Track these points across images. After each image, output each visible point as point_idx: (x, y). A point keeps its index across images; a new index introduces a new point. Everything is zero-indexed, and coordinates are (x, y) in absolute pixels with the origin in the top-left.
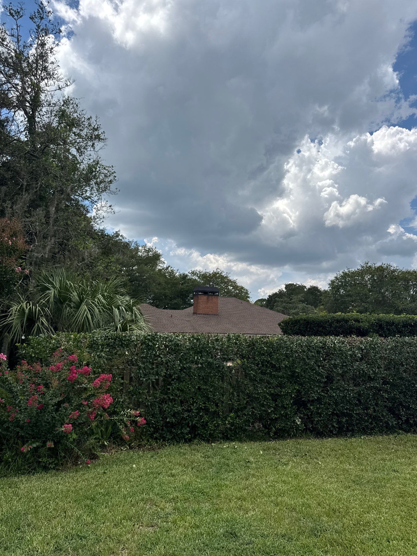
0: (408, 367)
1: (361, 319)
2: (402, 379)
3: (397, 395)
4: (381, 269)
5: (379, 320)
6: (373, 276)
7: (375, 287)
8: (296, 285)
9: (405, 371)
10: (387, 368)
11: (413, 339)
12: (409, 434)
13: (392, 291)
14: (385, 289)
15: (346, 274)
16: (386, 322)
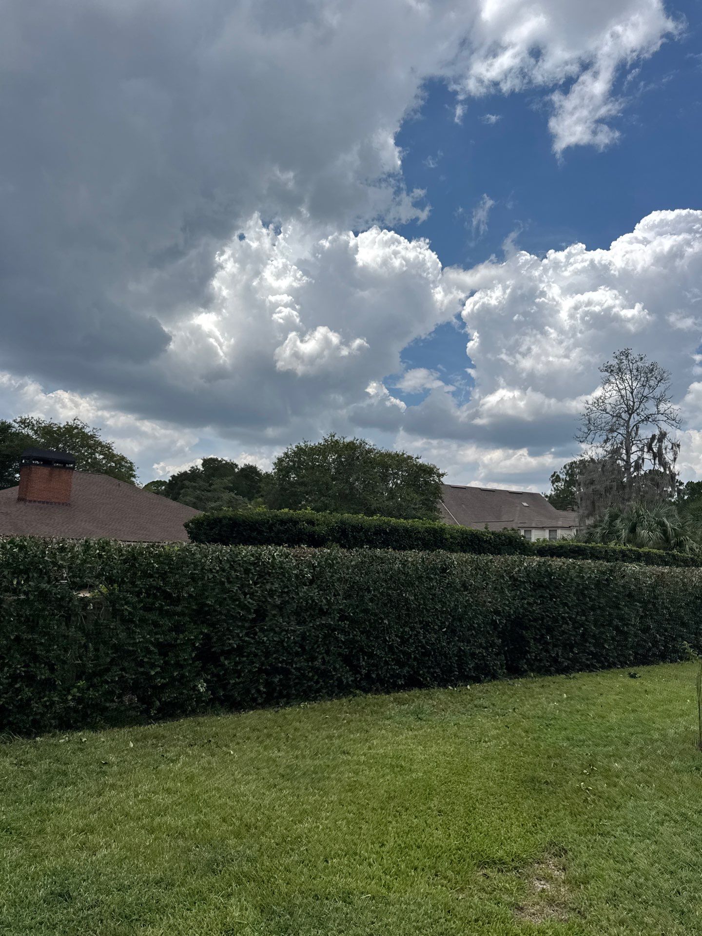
0: (376, 593)
1: (317, 520)
2: (366, 611)
3: (357, 636)
4: (351, 446)
5: (342, 522)
6: (340, 456)
7: (340, 473)
8: (221, 461)
9: (371, 600)
10: (348, 596)
11: (387, 553)
12: (369, 695)
13: (364, 481)
14: (355, 476)
15: (301, 449)
16: (353, 526)
